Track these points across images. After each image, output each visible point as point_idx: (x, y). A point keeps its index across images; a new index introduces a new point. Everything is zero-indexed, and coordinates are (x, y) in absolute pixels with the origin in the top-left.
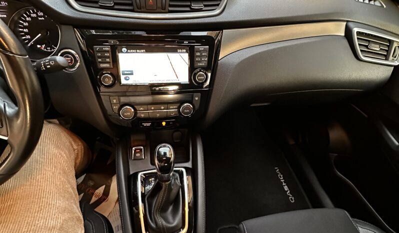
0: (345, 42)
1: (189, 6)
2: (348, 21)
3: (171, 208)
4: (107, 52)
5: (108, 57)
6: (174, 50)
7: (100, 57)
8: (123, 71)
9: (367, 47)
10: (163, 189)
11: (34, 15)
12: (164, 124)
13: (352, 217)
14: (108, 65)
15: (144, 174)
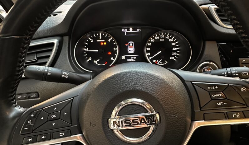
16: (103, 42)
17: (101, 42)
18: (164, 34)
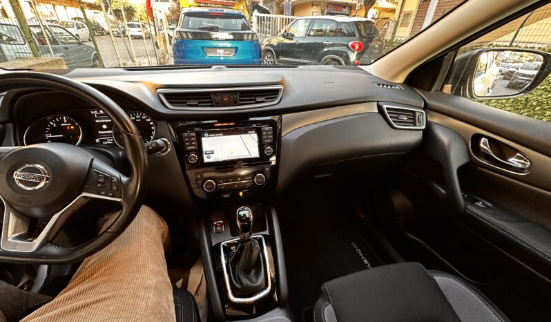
0: (380, 117)
1: (255, 100)
2: (378, 101)
3: (253, 272)
4: (193, 137)
5: (194, 141)
6: (246, 132)
7: (187, 142)
8: (206, 152)
9: (397, 118)
10: (245, 249)
11: (134, 118)
12: (241, 194)
13: (427, 269)
14: (193, 147)
15: (227, 244)
16: (70, 126)
17: (66, 126)
18: (139, 114)
